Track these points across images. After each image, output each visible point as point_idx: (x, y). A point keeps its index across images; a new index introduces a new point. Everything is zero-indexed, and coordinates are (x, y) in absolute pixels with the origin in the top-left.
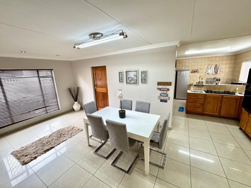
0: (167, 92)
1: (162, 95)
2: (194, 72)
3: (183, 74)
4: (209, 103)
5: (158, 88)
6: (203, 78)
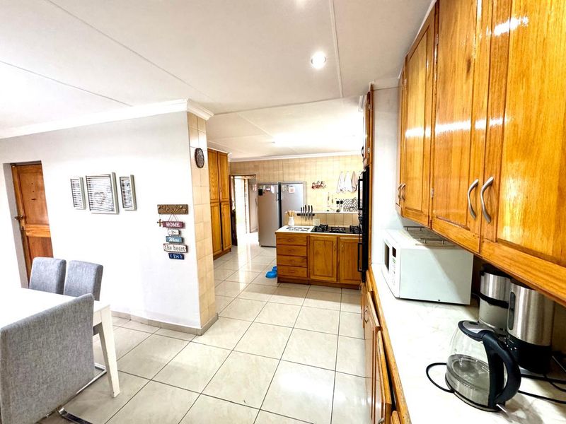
0: (180, 232)
1: (171, 239)
2: (317, 186)
3: (292, 190)
4: (317, 253)
5: (160, 222)
6: (334, 200)
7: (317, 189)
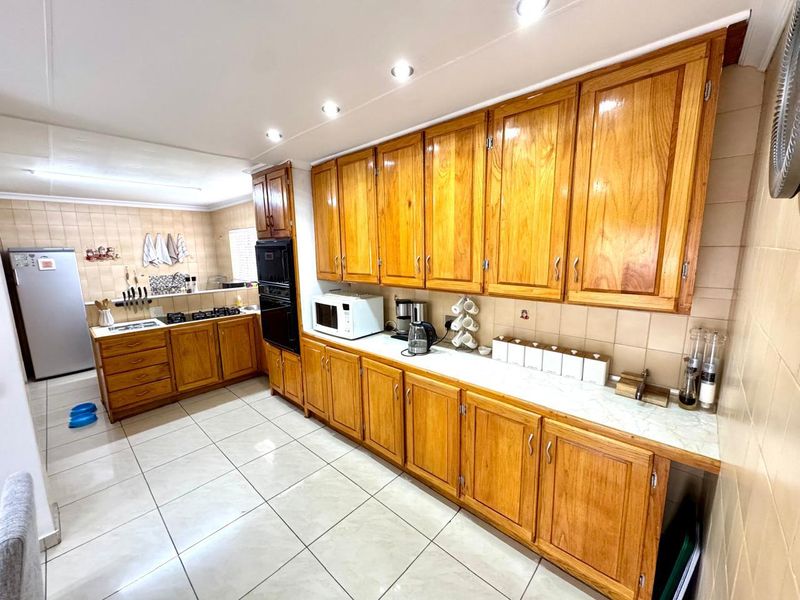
3: (47, 264)
4: (186, 352)
6: (139, 278)
7: (99, 262)
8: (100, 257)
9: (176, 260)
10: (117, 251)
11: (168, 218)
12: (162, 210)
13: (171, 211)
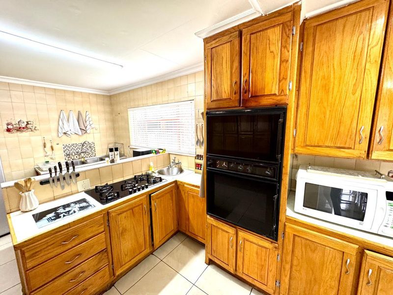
6: (55, 147)
7: (19, 133)
8: (19, 129)
9: (84, 131)
10: (36, 124)
11: (78, 99)
12: (74, 92)
13: (81, 92)
